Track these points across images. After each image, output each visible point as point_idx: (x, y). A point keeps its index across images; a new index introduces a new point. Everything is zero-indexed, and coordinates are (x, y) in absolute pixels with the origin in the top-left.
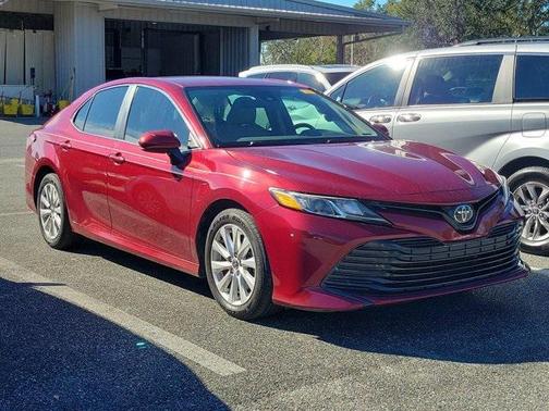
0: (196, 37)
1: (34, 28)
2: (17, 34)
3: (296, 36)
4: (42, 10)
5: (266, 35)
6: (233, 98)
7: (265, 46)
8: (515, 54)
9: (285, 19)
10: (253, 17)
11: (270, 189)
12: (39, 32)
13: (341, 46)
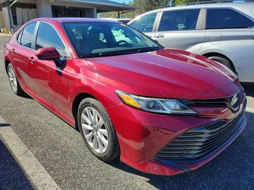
0: (79, 12)
1: (31, 8)
2: (25, 10)
3: (106, 11)
4: (32, 2)
5: (98, 11)
6: (90, 28)
7: (98, 14)
8: (206, 8)
9: (104, 6)
10: (94, 5)
11: (117, 91)
12: (32, 9)
13: (119, 14)
